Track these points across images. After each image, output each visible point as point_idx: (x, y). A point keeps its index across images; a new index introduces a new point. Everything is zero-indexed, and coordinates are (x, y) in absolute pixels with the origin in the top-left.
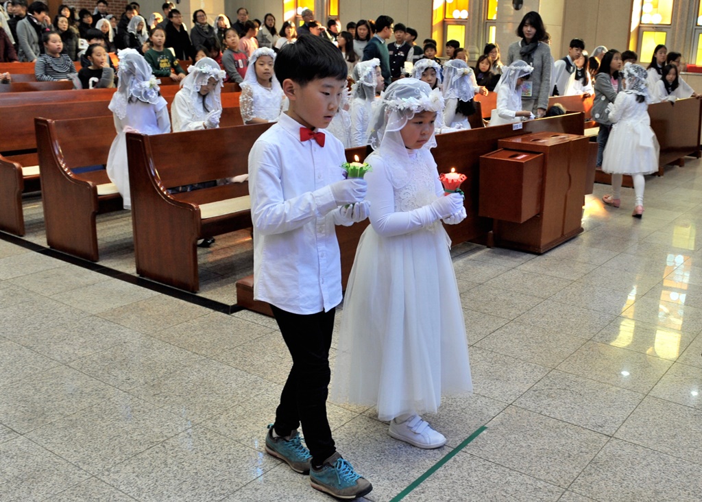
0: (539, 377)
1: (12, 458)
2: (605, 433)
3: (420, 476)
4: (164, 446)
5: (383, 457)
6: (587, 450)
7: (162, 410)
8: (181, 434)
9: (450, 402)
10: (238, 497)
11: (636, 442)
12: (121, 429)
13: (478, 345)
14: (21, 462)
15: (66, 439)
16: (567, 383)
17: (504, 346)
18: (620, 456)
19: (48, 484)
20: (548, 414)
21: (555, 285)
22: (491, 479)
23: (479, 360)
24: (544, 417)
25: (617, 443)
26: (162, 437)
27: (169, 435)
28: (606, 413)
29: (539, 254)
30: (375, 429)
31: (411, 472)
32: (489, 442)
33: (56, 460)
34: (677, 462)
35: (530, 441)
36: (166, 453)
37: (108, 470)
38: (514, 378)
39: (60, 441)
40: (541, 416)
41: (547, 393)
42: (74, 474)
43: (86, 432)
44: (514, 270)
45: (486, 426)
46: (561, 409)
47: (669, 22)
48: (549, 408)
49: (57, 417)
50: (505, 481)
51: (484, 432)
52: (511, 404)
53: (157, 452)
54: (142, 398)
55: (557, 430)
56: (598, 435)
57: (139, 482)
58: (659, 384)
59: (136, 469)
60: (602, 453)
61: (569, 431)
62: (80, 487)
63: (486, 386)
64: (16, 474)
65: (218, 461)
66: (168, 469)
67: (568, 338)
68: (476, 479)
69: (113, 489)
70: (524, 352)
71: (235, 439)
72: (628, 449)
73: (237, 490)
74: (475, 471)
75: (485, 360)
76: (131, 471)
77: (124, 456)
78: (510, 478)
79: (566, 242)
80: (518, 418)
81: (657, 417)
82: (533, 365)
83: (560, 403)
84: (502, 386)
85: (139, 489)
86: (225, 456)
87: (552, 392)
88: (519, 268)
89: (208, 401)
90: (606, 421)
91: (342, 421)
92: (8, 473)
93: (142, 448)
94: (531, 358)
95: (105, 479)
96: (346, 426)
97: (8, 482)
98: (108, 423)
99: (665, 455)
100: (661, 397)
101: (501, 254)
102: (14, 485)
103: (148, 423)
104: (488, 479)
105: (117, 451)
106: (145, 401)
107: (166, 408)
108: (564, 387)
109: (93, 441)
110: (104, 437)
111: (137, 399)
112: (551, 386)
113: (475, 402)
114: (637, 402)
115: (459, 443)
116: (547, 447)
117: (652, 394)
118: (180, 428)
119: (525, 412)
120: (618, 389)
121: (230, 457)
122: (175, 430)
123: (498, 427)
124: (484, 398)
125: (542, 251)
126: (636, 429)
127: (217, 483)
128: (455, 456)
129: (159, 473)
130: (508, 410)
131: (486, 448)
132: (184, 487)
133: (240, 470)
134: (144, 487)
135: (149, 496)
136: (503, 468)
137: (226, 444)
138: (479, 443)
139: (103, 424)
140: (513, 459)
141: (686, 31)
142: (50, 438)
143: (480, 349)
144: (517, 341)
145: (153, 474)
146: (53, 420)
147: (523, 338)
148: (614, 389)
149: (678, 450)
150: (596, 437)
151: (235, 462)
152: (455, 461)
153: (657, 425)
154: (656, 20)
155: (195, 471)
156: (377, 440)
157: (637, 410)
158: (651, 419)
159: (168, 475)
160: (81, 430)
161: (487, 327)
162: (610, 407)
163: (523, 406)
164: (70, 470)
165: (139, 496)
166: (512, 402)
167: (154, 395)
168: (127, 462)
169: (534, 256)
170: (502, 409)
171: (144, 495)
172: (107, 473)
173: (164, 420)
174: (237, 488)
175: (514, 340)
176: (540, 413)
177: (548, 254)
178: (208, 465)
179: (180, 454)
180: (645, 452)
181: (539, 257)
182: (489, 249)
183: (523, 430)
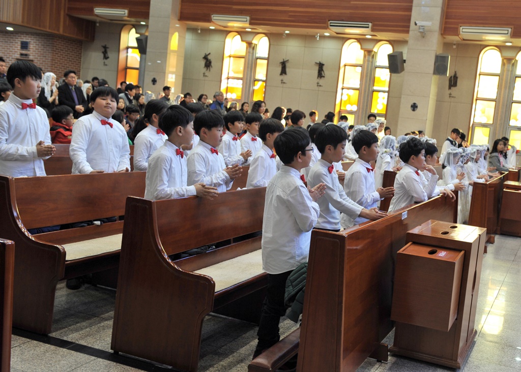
47: (491, 122)
141: (503, 128)
154: (484, 121)
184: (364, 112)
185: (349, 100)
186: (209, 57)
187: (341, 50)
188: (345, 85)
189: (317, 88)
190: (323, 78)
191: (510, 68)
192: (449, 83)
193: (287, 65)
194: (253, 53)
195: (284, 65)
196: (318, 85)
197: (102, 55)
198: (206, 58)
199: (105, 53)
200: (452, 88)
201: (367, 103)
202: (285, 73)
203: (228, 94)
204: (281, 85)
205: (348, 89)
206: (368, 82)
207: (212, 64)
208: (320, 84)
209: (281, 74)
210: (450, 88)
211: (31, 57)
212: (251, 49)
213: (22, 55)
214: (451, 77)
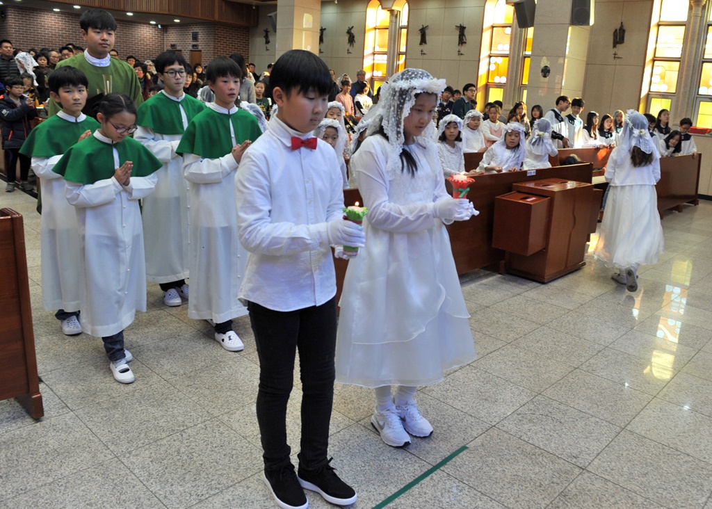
0: (525, 401)
1: (58, 431)
2: (578, 464)
3: (396, 491)
4: (182, 435)
5: (367, 468)
6: (559, 481)
7: (190, 400)
8: (199, 425)
9: (439, 419)
10: (230, 493)
11: (607, 477)
12: (152, 415)
13: (474, 365)
14: (63, 436)
15: (105, 419)
16: (550, 410)
17: (498, 367)
18: (589, 491)
19: (78, 460)
20: (526, 439)
21: (553, 312)
22: (462, 503)
23: (473, 379)
24: (523, 443)
25: (589, 477)
26: (183, 426)
27: (189, 425)
28: (582, 444)
29: (543, 283)
30: (366, 438)
31: (389, 486)
32: (467, 463)
33: (91, 438)
34: (645, 503)
35: (506, 466)
36: (182, 442)
37: (130, 453)
38: (502, 400)
39: (100, 420)
40: (520, 441)
41: (529, 417)
42: (102, 452)
43: (123, 414)
44: (519, 297)
45: (467, 446)
46: (540, 435)
47: (673, 91)
48: (529, 433)
49: (105, 398)
50: (474, 506)
51: (465, 452)
52: (494, 426)
53: (174, 440)
54: (178, 387)
55: (533, 457)
56: (572, 466)
57: (151, 468)
58: (637, 419)
59: (153, 455)
60: (572, 485)
61: (544, 459)
62: (102, 466)
63: (474, 405)
64: (55, 447)
65: (222, 455)
66: (179, 457)
67: (557, 365)
68: (448, 500)
69: (128, 472)
70: (515, 375)
71: (243, 434)
72: (598, 484)
73: (231, 486)
74: (449, 491)
75: (479, 379)
76: (148, 456)
77: (146, 441)
78: (479, 503)
79: (569, 273)
80: (499, 441)
81: (631, 453)
82: (521, 388)
83: (540, 429)
84: (489, 407)
85: (150, 475)
86: (230, 451)
87: (534, 417)
88: (523, 294)
89: (230, 396)
90: (580, 453)
91: (339, 427)
92: (50, 446)
93: (164, 435)
94: (520, 381)
95: (125, 460)
96: (341, 433)
97: (47, 453)
98: (144, 407)
99: (634, 494)
100: (637, 431)
101: (510, 280)
102: (51, 458)
103: (175, 411)
104: (459, 501)
105: (142, 435)
106: (179, 391)
107: (193, 399)
108: (547, 413)
109: (126, 423)
110: (136, 421)
111: (173, 388)
112: (534, 411)
113: (462, 421)
114: (613, 434)
115: (439, 461)
116: (520, 474)
117: (629, 428)
118: (200, 419)
119: (506, 436)
120: (597, 420)
121: (234, 452)
122: (195, 420)
123: (479, 448)
124: (470, 417)
125: (546, 281)
126: (609, 463)
127: (216, 477)
128: (433, 474)
129: (171, 461)
130: (490, 432)
131: (463, 469)
132: (187, 477)
133: (239, 466)
134: (154, 473)
135: (156, 483)
136: (475, 492)
137: (234, 439)
138: (458, 463)
139: (139, 409)
140: (487, 483)
141: (689, 99)
142: (94, 416)
143: (476, 368)
144: (511, 363)
145: (165, 462)
146: (100, 400)
147: (516, 362)
148: (593, 419)
149: (647, 490)
150: (569, 468)
151: (237, 457)
152: (431, 479)
153: (630, 461)
154: (663, 89)
155: (201, 462)
156: (365, 450)
157: (613, 443)
158: (624, 454)
159: (178, 463)
160: (121, 411)
161: (485, 348)
162: (587, 438)
163: (505, 429)
164: (100, 448)
165: (148, 481)
166: (495, 423)
167: (188, 386)
168: (148, 446)
169: (539, 284)
170: (485, 430)
171: (151, 481)
172: (128, 455)
173: (189, 410)
174: (231, 484)
175: (507, 363)
176: (520, 438)
177: (552, 284)
178: (213, 457)
179: (193, 444)
180: (615, 489)
181: (543, 286)
182: (500, 275)
183: (501, 454)
184: (513, 84)
185: (498, 71)
186: (353, 31)
187: (484, 7)
188: (492, 52)
189: (458, 57)
190: (464, 44)
191: (700, 13)
192: (614, 40)
193: (427, 32)
194: (396, 22)
195: (423, 32)
196: (460, 54)
197: (264, 40)
198: (349, 32)
199: (266, 37)
200: (617, 45)
201: (517, 72)
202: (425, 43)
203: (375, 72)
204: (421, 57)
205: (497, 56)
206: (517, 45)
207: (355, 39)
208: (462, 52)
209: (421, 44)
210: (614, 46)
211: (200, 48)
212: (394, 18)
213: (193, 46)
214: (616, 30)
